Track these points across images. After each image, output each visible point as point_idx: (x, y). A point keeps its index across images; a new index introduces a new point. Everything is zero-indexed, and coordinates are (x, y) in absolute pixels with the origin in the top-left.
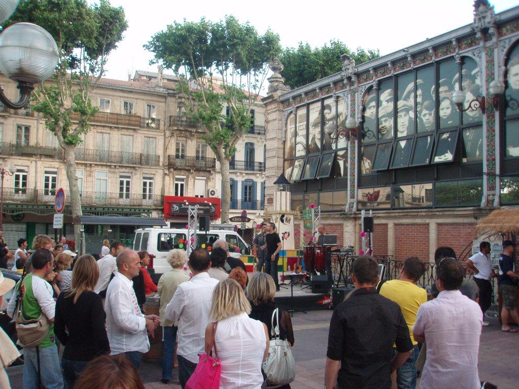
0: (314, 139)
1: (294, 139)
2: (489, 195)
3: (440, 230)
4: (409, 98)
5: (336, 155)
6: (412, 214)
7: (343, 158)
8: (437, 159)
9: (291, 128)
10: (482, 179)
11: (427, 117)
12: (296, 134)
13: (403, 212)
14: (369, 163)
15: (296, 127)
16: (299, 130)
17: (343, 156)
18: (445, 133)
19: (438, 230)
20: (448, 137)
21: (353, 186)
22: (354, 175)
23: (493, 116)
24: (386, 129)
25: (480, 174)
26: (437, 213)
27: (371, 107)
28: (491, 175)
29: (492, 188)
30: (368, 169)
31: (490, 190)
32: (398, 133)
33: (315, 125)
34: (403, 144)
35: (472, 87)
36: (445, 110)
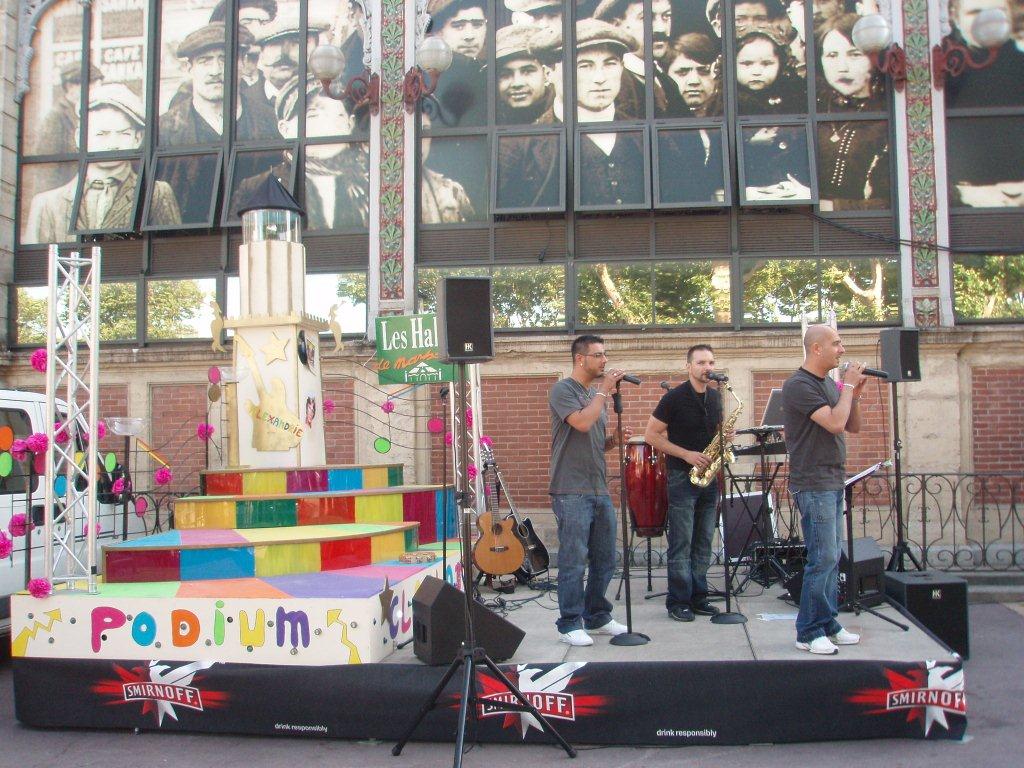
0: (185, 96)
1: (75, 91)
2: (922, 299)
3: (761, 391)
4: (623, 17)
5: (301, 159)
6: (669, 345)
7: (332, 167)
8: (753, 195)
9: (57, 53)
10: (898, 256)
11: (693, 77)
12: (86, 75)
13: (631, 340)
14: (455, 191)
15: (87, 52)
16: (103, 62)
17: (331, 164)
18: (762, 127)
19: (756, 391)
20: (777, 140)
21: (391, 257)
22: (399, 224)
23: (928, 102)
24: (529, 93)
25: (892, 244)
26: (765, 343)
27: (463, 23)
28: (924, 246)
29: (927, 280)
30: (452, 209)
31: (922, 284)
32: (581, 111)
33: (193, 52)
34: (606, 143)
35: (845, 19)
36: (756, 68)
